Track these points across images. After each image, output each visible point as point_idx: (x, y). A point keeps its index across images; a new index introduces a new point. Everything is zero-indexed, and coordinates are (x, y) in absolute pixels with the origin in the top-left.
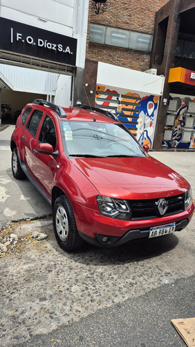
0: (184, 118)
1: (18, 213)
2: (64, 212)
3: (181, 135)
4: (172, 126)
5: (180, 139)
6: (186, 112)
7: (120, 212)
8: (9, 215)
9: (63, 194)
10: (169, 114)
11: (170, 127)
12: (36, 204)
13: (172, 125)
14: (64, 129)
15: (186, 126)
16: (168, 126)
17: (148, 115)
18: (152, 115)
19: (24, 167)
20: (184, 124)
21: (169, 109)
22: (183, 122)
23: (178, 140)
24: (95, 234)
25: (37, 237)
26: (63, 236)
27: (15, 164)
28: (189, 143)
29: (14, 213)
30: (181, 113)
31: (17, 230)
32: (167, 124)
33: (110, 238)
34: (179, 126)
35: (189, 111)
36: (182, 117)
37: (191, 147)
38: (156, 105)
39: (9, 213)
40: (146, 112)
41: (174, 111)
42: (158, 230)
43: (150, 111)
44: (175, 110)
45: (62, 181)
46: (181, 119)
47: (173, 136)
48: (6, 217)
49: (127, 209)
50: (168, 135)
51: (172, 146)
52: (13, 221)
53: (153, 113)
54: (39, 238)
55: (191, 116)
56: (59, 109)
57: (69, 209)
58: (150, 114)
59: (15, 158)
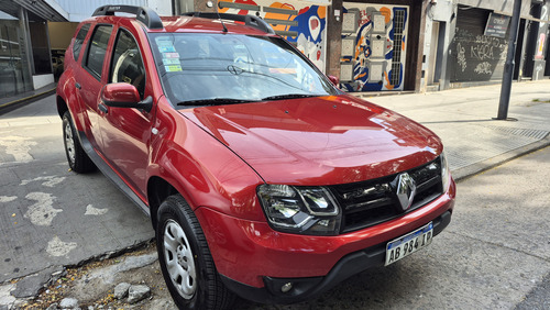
0: (368, 42)
1: (79, 245)
2: (181, 233)
3: (366, 70)
4: (350, 57)
5: (366, 77)
6: (371, 32)
7: (316, 217)
8: (58, 254)
9: (175, 192)
10: (344, 37)
11: (348, 59)
12: (121, 221)
13: (351, 54)
14: (161, 50)
15: (373, 55)
16: (345, 57)
17: (312, 40)
18: (319, 39)
19: (87, 147)
20: (370, 52)
21: (344, 29)
22: (368, 49)
23: (364, 79)
24: (264, 279)
25: (126, 295)
26: (185, 288)
27: (71, 144)
28: (381, 83)
29: (72, 246)
30: (363, 33)
31: (80, 285)
32: (343, 55)
33: (297, 283)
34: (362, 56)
35: (375, 30)
36: (364, 40)
37: (384, 88)
38: (323, 21)
39: (61, 250)
40: (307, 34)
41: (352, 32)
42: (402, 246)
43: (315, 33)
44: (353, 29)
45: (168, 164)
46: (364, 43)
47: (354, 73)
48: (51, 259)
49: (330, 207)
50: (346, 73)
51: (355, 89)
52: (67, 267)
53: (319, 36)
54: (131, 298)
55: (379, 37)
56: (144, 13)
57: (192, 226)
58: (315, 38)
59: (68, 131)
